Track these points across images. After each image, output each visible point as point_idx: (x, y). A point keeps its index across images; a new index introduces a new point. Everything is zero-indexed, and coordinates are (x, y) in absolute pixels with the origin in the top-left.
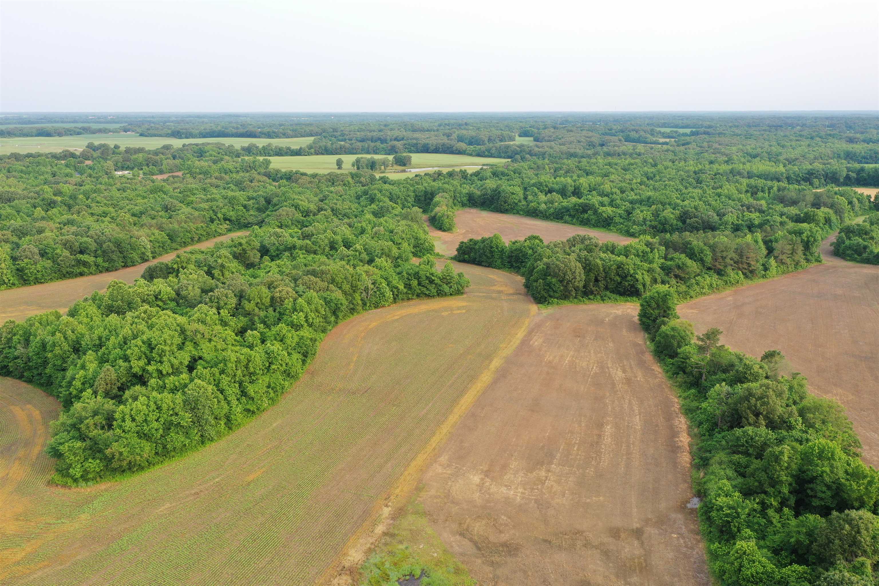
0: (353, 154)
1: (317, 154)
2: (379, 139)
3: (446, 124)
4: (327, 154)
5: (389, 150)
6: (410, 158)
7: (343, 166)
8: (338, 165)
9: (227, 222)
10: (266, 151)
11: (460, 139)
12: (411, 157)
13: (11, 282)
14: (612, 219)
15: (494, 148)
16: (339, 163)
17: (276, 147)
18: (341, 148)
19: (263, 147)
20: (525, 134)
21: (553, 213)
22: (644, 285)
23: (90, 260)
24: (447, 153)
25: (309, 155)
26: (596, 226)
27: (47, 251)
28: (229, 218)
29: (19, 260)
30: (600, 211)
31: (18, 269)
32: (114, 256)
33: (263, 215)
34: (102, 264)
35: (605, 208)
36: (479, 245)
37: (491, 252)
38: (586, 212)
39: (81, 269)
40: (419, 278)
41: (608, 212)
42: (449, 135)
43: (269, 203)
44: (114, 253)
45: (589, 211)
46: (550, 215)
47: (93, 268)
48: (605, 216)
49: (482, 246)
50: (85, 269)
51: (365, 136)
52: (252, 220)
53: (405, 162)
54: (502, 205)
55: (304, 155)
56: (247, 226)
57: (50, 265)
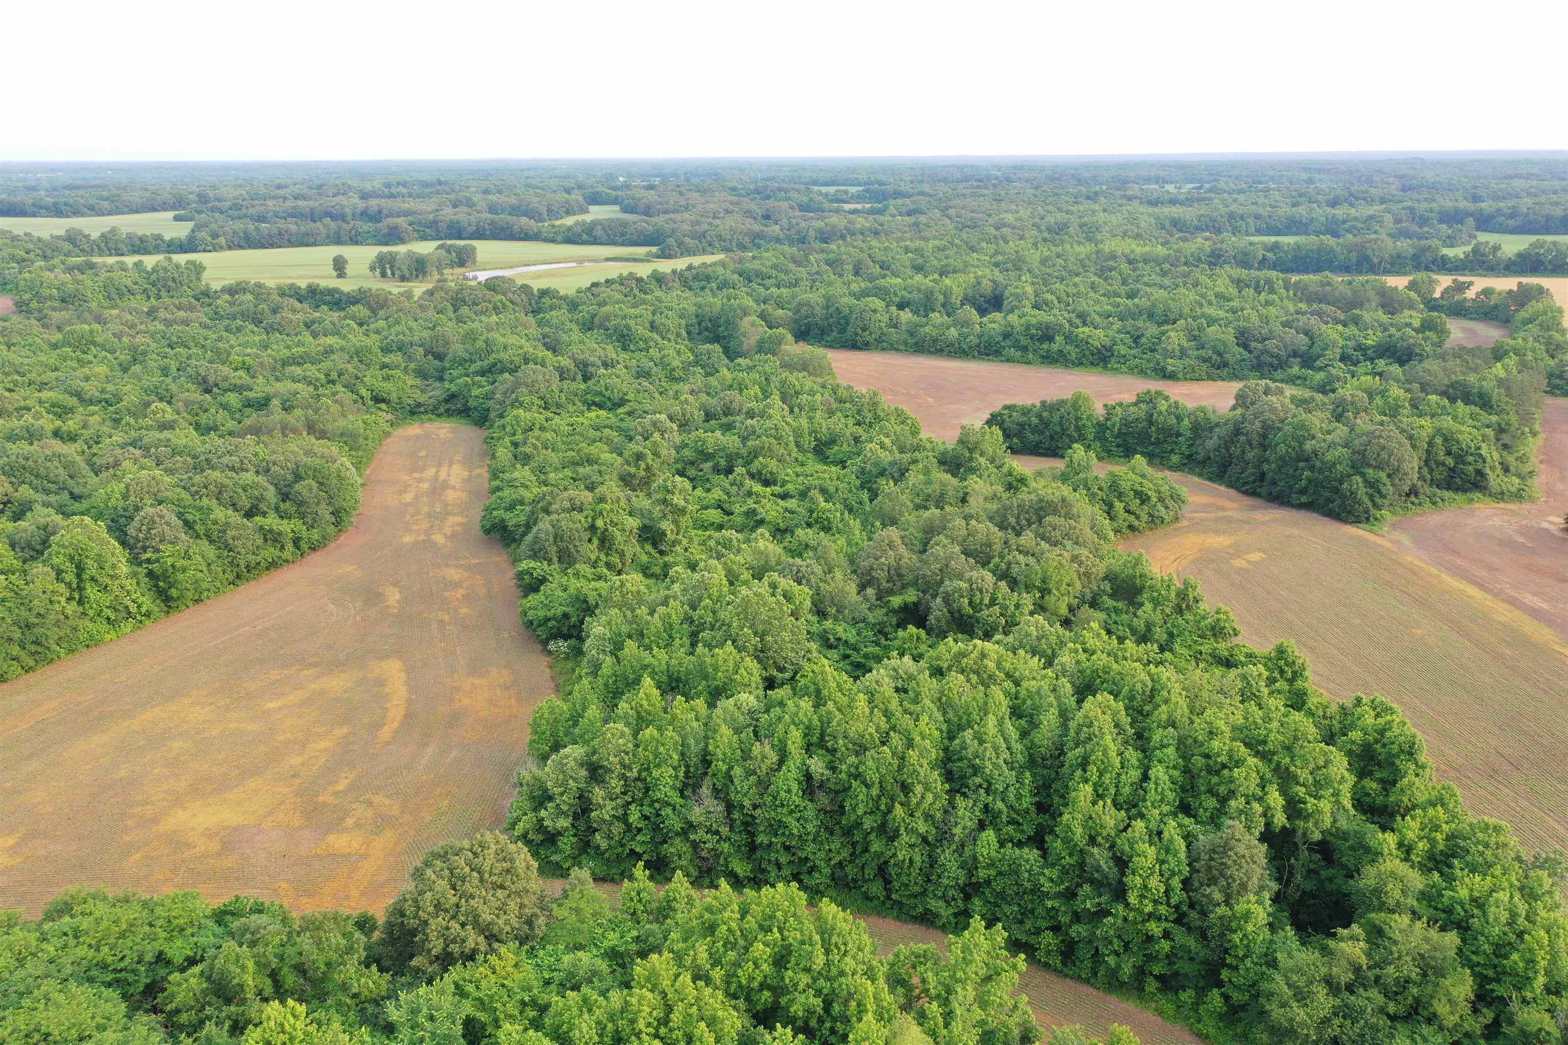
0: (308, 245)
1: (230, 248)
2: (327, 214)
3: (398, 184)
4: (250, 247)
5: (385, 235)
6: (474, 249)
7: (349, 270)
8: (336, 269)
9: (383, 406)
10: (110, 244)
11: (492, 209)
13: (144, 610)
14: (1110, 349)
15: (599, 227)
16: (339, 266)
17: (130, 236)
18: (280, 234)
19: (103, 235)
20: (596, 199)
21: (978, 346)
22: (1493, 468)
23: (286, 527)
24: (500, 239)
25: (215, 250)
26: (1078, 363)
27: (190, 517)
28: (385, 395)
29: (145, 549)
30: (1081, 336)
31: (150, 574)
32: (325, 512)
33: (437, 384)
34: (305, 534)
35: (1086, 329)
36: (1039, 416)
37: (1077, 428)
38: (1051, 339)
39: (271, 552)
40: (1120, 496)
41: (1098, 336)
42: (470, 204)
43: (440, 357)
44: (323, 505)
45: (1057, 338)
46: (971, 347)
47: (290, 546)
48: (1097, 344)
49: (1056, 418)
50: (277, 552)
51: (293, 207)
52: (422, 399)
53: (463, 259)
54: (857, 334)
55: (205, 251)
56: (415, 411)
57: (211, 552)
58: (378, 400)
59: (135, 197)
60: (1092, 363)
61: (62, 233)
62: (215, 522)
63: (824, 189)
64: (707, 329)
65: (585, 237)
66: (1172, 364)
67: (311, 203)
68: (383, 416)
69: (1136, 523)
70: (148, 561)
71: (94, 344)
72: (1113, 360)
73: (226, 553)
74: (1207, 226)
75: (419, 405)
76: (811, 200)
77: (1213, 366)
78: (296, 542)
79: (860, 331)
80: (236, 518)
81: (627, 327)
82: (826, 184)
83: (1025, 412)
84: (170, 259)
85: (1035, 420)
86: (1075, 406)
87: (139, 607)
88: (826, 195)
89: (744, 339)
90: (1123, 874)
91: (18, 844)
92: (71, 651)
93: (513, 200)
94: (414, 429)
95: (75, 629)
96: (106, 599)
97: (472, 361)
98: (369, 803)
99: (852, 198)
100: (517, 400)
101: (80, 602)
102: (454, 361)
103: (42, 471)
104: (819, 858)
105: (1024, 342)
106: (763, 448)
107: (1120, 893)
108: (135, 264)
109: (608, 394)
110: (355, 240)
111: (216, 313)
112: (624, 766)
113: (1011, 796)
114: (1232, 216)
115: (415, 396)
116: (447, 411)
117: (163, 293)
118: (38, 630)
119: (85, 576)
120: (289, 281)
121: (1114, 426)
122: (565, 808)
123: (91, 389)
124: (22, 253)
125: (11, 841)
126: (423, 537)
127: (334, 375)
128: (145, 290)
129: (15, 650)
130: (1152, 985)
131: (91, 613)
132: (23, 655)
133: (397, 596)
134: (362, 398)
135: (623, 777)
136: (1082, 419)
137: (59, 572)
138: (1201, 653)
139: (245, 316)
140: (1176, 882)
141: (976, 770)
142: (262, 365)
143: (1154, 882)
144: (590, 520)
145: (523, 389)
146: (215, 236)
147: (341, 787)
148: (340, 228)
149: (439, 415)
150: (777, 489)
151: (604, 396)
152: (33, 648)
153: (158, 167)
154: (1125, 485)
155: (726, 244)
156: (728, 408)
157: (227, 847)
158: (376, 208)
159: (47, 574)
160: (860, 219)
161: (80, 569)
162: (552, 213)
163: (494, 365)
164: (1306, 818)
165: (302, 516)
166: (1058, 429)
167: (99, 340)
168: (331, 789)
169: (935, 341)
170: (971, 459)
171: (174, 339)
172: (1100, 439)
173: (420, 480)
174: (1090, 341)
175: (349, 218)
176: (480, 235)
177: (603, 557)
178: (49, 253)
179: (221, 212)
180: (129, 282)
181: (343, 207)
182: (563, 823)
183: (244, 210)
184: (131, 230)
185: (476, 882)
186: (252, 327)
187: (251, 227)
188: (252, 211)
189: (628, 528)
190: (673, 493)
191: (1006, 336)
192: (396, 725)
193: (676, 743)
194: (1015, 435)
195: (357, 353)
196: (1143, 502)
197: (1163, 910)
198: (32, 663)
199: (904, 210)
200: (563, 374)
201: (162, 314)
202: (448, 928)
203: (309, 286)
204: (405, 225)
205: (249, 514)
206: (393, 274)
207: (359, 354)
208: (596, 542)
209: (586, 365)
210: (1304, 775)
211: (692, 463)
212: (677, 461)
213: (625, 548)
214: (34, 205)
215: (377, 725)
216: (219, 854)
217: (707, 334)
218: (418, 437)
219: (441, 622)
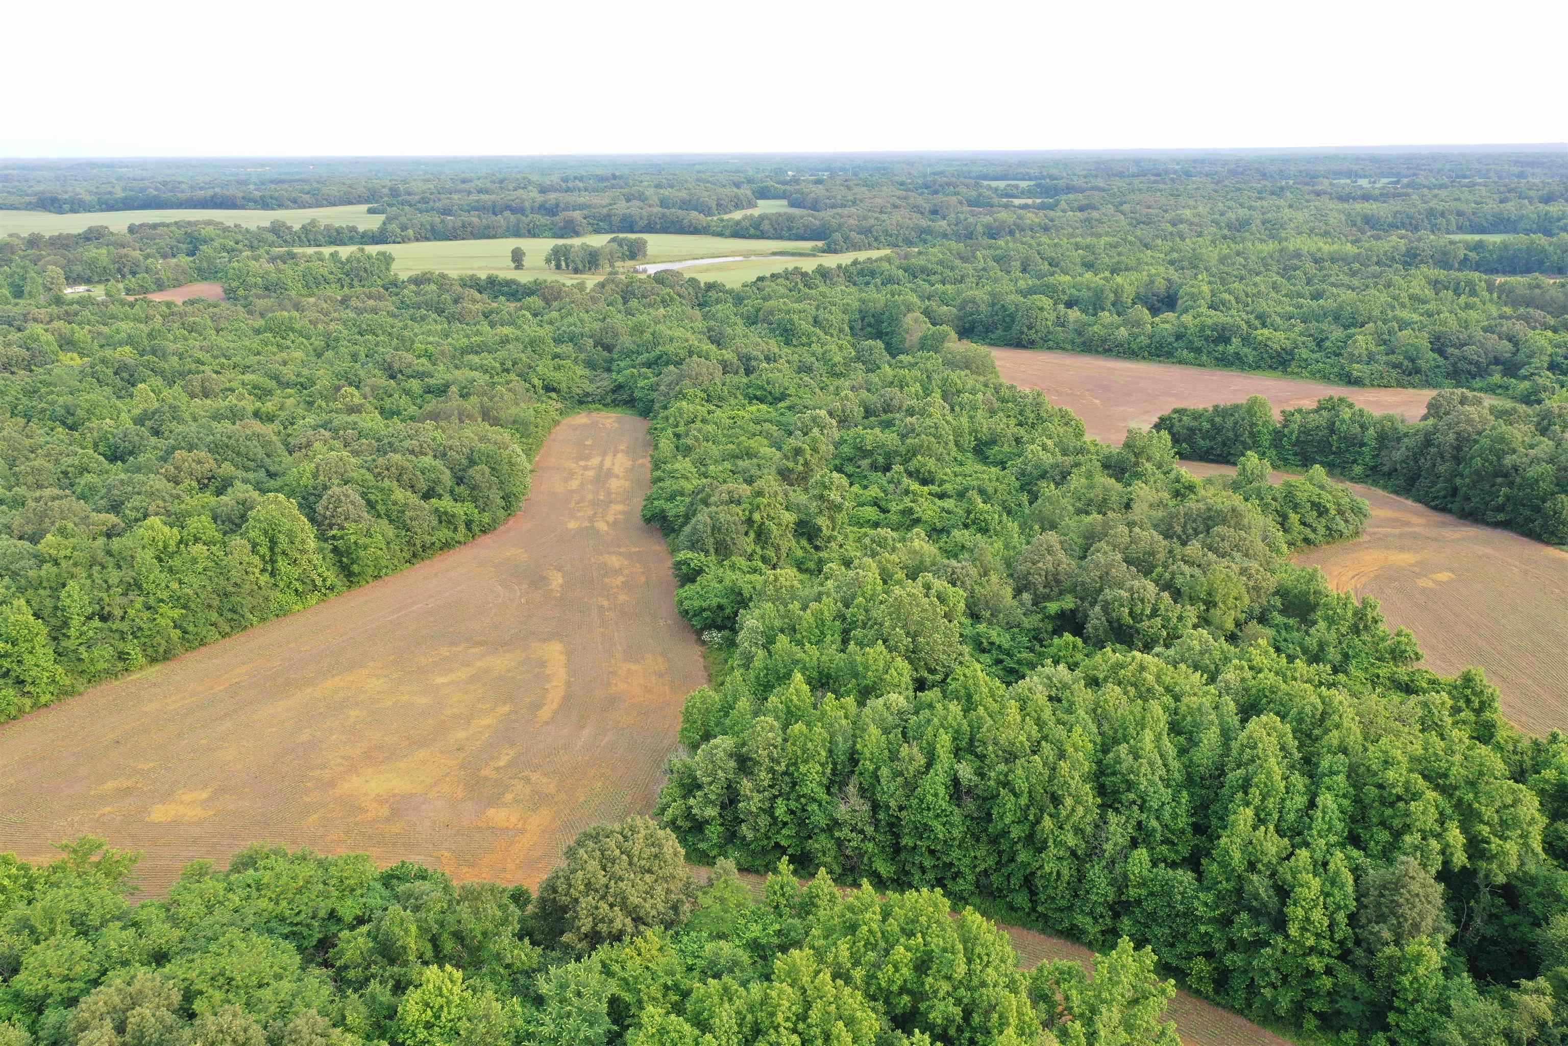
0: (489, 237)
1: (417, 240)
2: (508, 208)
3: (575, 178)
4: (436, 239)
5: (561, 229)
6: (644, 242)
7: (526, 262)
8: (514, 261)
9: (554, 395)
10: (309, 235)
11: (663, 203)
12: (646, 242)
15: (766, 222)
16: (517, 257)
17: (328, 228)
18: (463, 226)
19: (303, 227)
20: (764, 194)
21: (1149, 346)
23: (459, 510)
24: (670, 233)
25: (404, 242)
26: (1256, 367)
27: (372, 497)
28: (555, 385)
29: (331, 526)
30: (1260, 338)
31: (335, 550)
32: (496, 497)
33: (605, 375)
34: (476, 517)
35: (1266, 332)
36: (1211, 421)
37: (1252, 435)
38: (1227, 341)
39: (444, 533)
40: (1296, 507)
41: (1278, 339)
42: (642, 197)
43: (608, 348)
44: (494, 490)
45: (1234, 340)
46: (1141, 348)
47: (462, 528)
48: (1276, 346)
49: (1229, 423)
50: (451, 534)
51: (477, 201)
52: (590, 388)
53: (635, 252)
54: (1022, 333)
55: (394, 242)
56: (583, 401)
57: (391, 532)
58: (549, 389)
59: (333, 191)
60: (1270, 367)
61: (267, 224)
62: (395, 503)
63: (994, 184)
64: (869, 325)
65: (752, 231)
66: (1357, 370)
67: (493, 197)
68: (553, 405)
69: (1312, 536)
70: (334, 537)
71: (293, 330)
72: (1293, 364)
73: (404, 533)
74: (1403, 223)
75: (587, 395)
76: (980, 195)
77: (1404, 372)
78: (468, 524)
79: (1025, 330)
80: (414, 499)
81: (791, 321)
82: (996, 179)
83: (1196, 416)
84: (362, 250)
85: (1206, 426)
86: (1250, 411)
87: (324, 580)
88: (996, 189)
89: (906, 336)
90: (1284, 904)
91: (210, 799)
92: (263, 620)
93: (684, 194)
94: (581, 418)
95: (267, 599)
96: (296, 572)
97: (639, 353)
98: (528, 780)
99: (1022, 193)
100: (680, 392)
101: (272, 574)
102: (621, 352)
103: (243, 450)
104: (964, 865)
105: (1198, 344)
106: (921, 446)
107: (1280, 924)
108: (331, 254)
109: (769, 388)
110: (533, 233)
111: (402, 302)
112: (772, 760)
113: (1167, 816)
114: (1431, 213)
115: (583, 386)
116: (614, 401)
117: (356, 283)
118: (235, 599)
119: (277, 550)
120: (470, 273)
121: (1291, 433)
122: (713, 797)
123: (288, 373)
124: (232, 243)
125: (205, 795)
126: (587, 524)
127: (509, 364)
128: (339, 279)
129: (214, 616)
130: (1311, 1023)
131: (281, 584)
132: (221, 621)
133: (560, 581)
134: (534, 387)
135: (771, 770)
136: (1257, 425)
137: (255, 545)
138: (1378, 677)
139: (428, 305)
140: (1341, 917)
141: (1130, 786)
142: (443, 353)
143: (1317, 915)
144: (747, 513)
145: (687, 382)
146: (404, 228)
147: (502, 763)
148: (518, 221)
149: (605, 405)
150: (935, 488)
151: (765, 390)
152: (230, 615)
153: (354, 162)
154: (1301, 497)
155: (893, 240)
156: (888, 405)
157: (396, 813)
158: (553, 202)
159: (244, 546)
160: (1029, 215)
161: (273, 543)
162: (721, 207)
163: (660, 357)
164: (1491, 858)
165: (475, 500)
166: (1231, 434)
167: (297, 326)
168: (493, 764)
169: (1104, 341)
170: (1137, 464)
171: (364, 326)
172: (1276, 447)
173: (586, 468)
174: (1269, 343)
175: (528, 211)
176: (650, 229)
177: (758, 550)
178: (255, 243)
179: (410, 206)
180: (326, 273)
181: (523, 201)
182: (711, 812)
183: (431, 204)
184: (328, 222)
185: (625, 865)
186: (435, 316)
187: (437, 220)
188: (438, 205)
189: (785, 522)
190: (830, 489)
191: (1179, 337)
192: (555, 706)
193: (824, 740)
194: (1184, 441)
195: (531, 343)
196: (1320, 515)
197: (1326, 944)
198: (228, 629)
199: (1076, 205)
200: (726, 367)
201: (354, 303)
202: (597, 908)
203: (489, 278)
204: (579, 218)
205: (426, 496)
206: (567, 266)
207: (533, 344)
208: (752, 535)
209: (749, 359)
210: (1488, 813)
211: (850, 460)
212: (835, 457)
213: (781, 543)
214: (243, 198)
215: (537, 706)
216: (388, 820)
217: (869, 329)
218: (585, 426)
219: (601, 607)
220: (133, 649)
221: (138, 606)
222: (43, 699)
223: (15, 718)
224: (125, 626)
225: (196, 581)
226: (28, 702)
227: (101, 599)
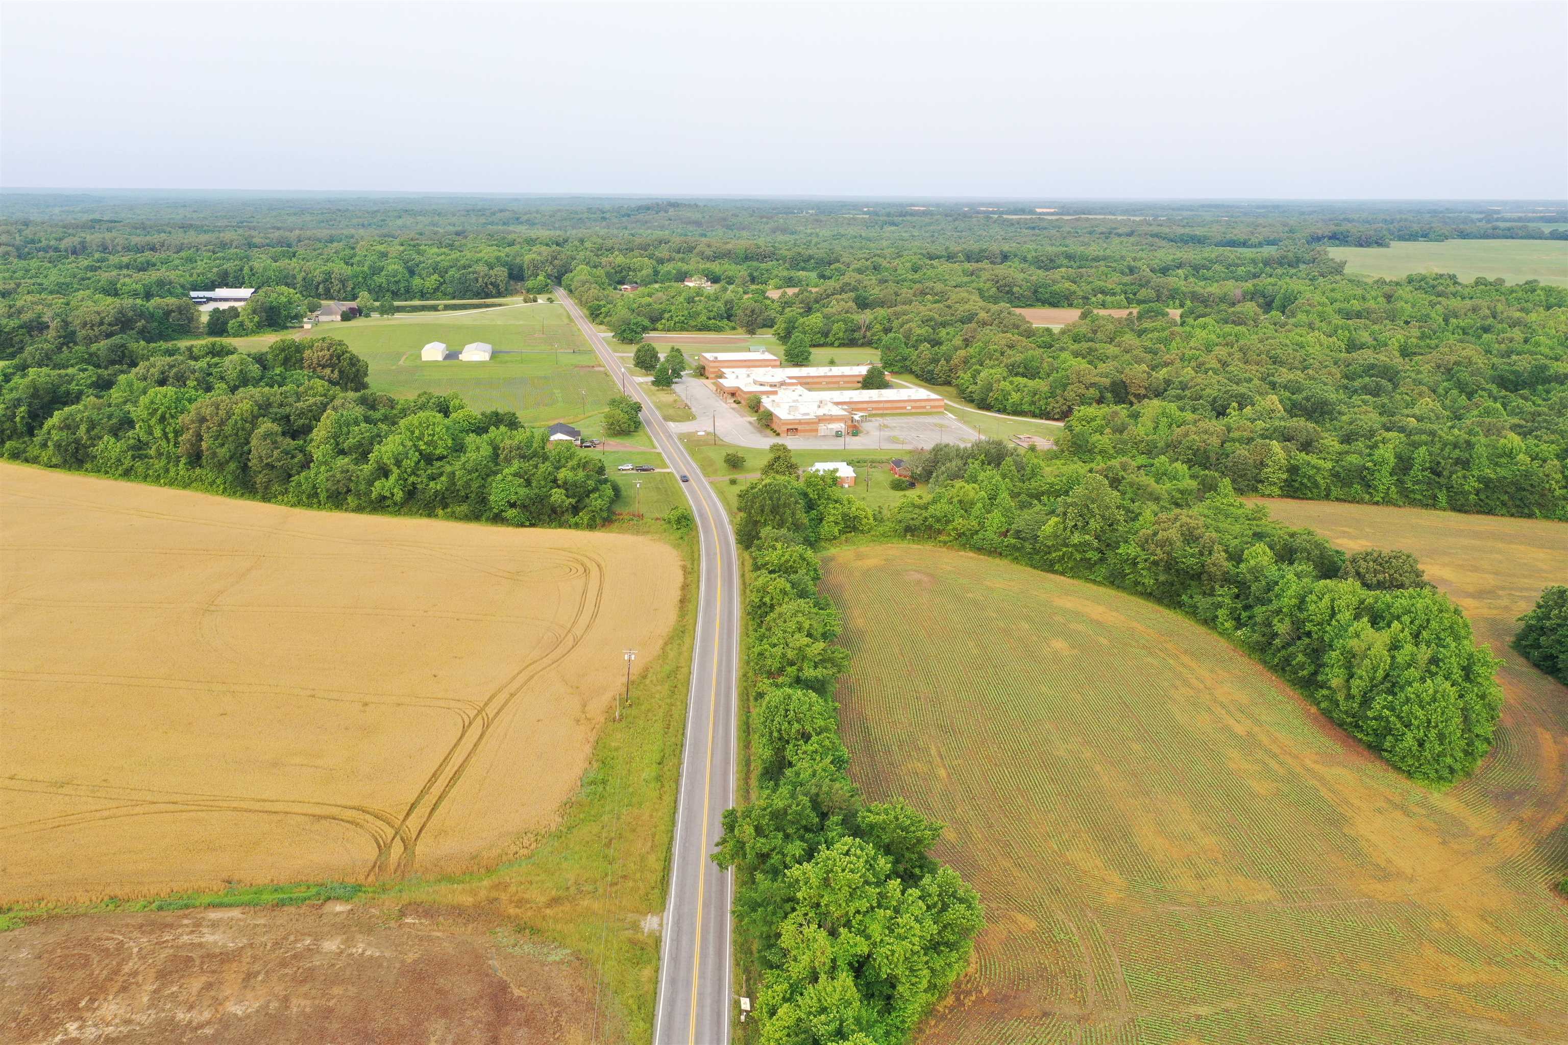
92: (1546, 517)
95: (1556, 505)
132: (1511, 504)
152: (1518, 503)
220: (1442, 497)
221: (1460, 474)
222: (1376, 499)
223: (1358, 502)
224: (1443, 481)
225: (1502, 472)
226: (1367, 497)
227: (1439, 463)
